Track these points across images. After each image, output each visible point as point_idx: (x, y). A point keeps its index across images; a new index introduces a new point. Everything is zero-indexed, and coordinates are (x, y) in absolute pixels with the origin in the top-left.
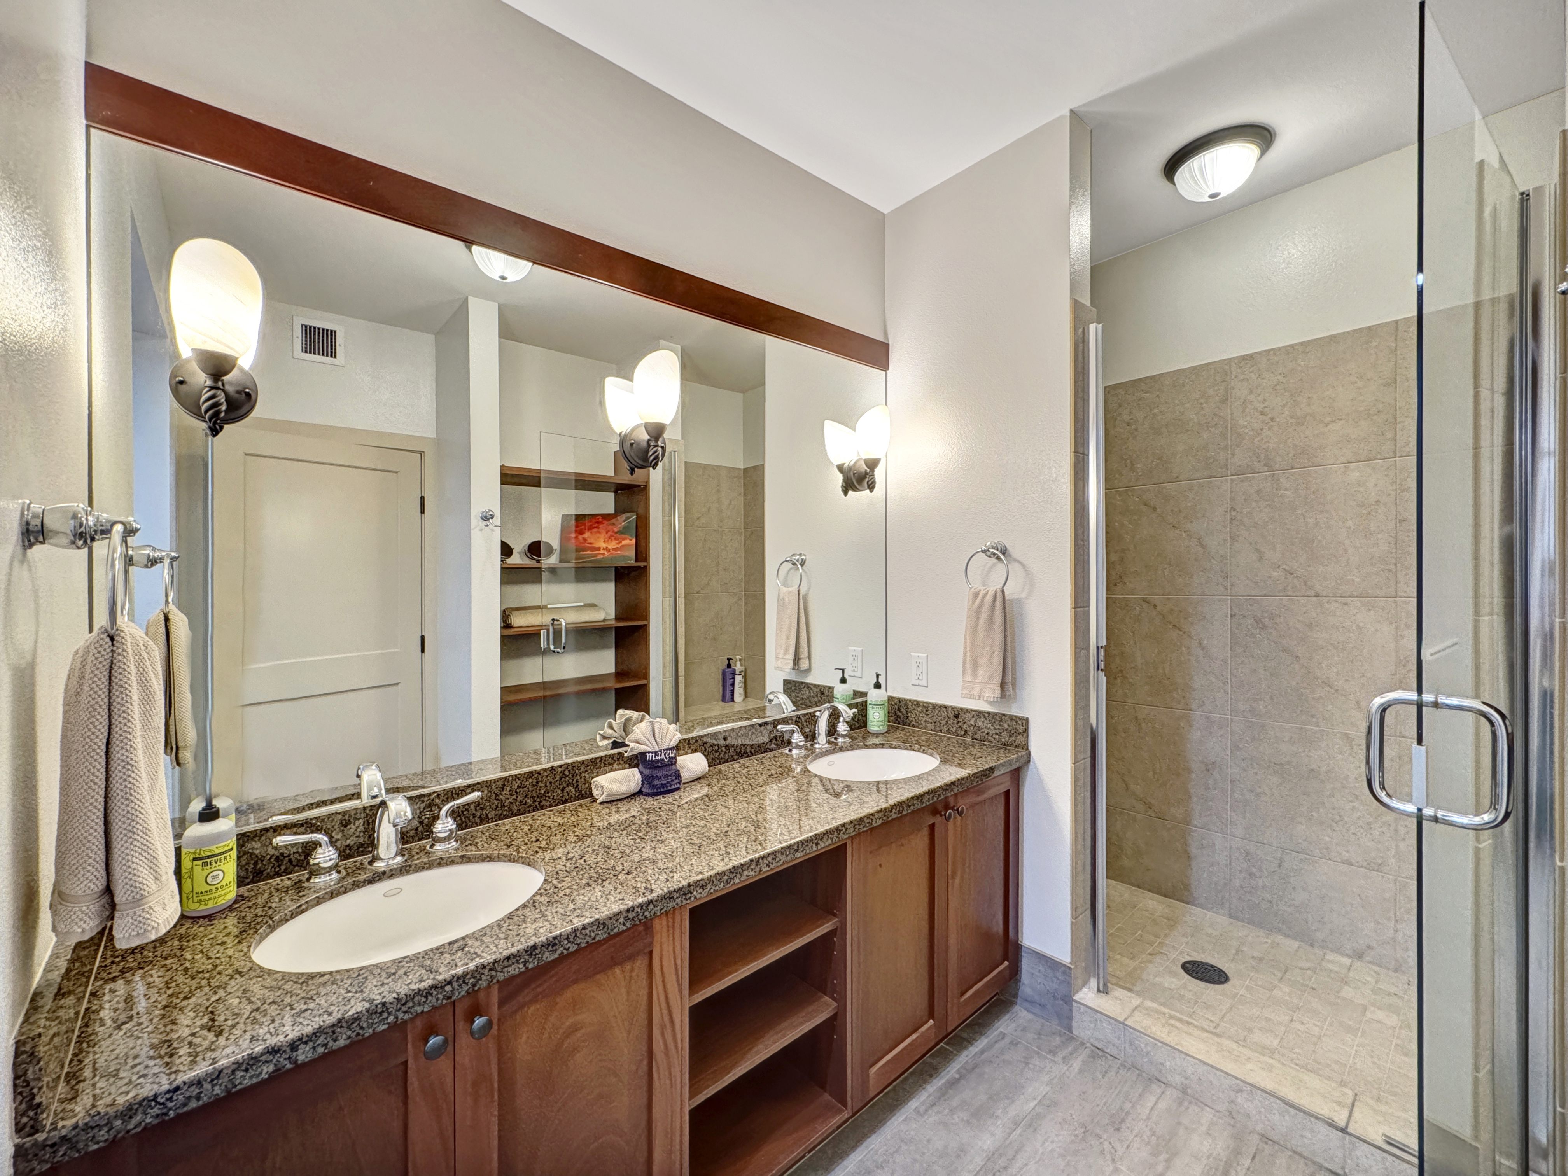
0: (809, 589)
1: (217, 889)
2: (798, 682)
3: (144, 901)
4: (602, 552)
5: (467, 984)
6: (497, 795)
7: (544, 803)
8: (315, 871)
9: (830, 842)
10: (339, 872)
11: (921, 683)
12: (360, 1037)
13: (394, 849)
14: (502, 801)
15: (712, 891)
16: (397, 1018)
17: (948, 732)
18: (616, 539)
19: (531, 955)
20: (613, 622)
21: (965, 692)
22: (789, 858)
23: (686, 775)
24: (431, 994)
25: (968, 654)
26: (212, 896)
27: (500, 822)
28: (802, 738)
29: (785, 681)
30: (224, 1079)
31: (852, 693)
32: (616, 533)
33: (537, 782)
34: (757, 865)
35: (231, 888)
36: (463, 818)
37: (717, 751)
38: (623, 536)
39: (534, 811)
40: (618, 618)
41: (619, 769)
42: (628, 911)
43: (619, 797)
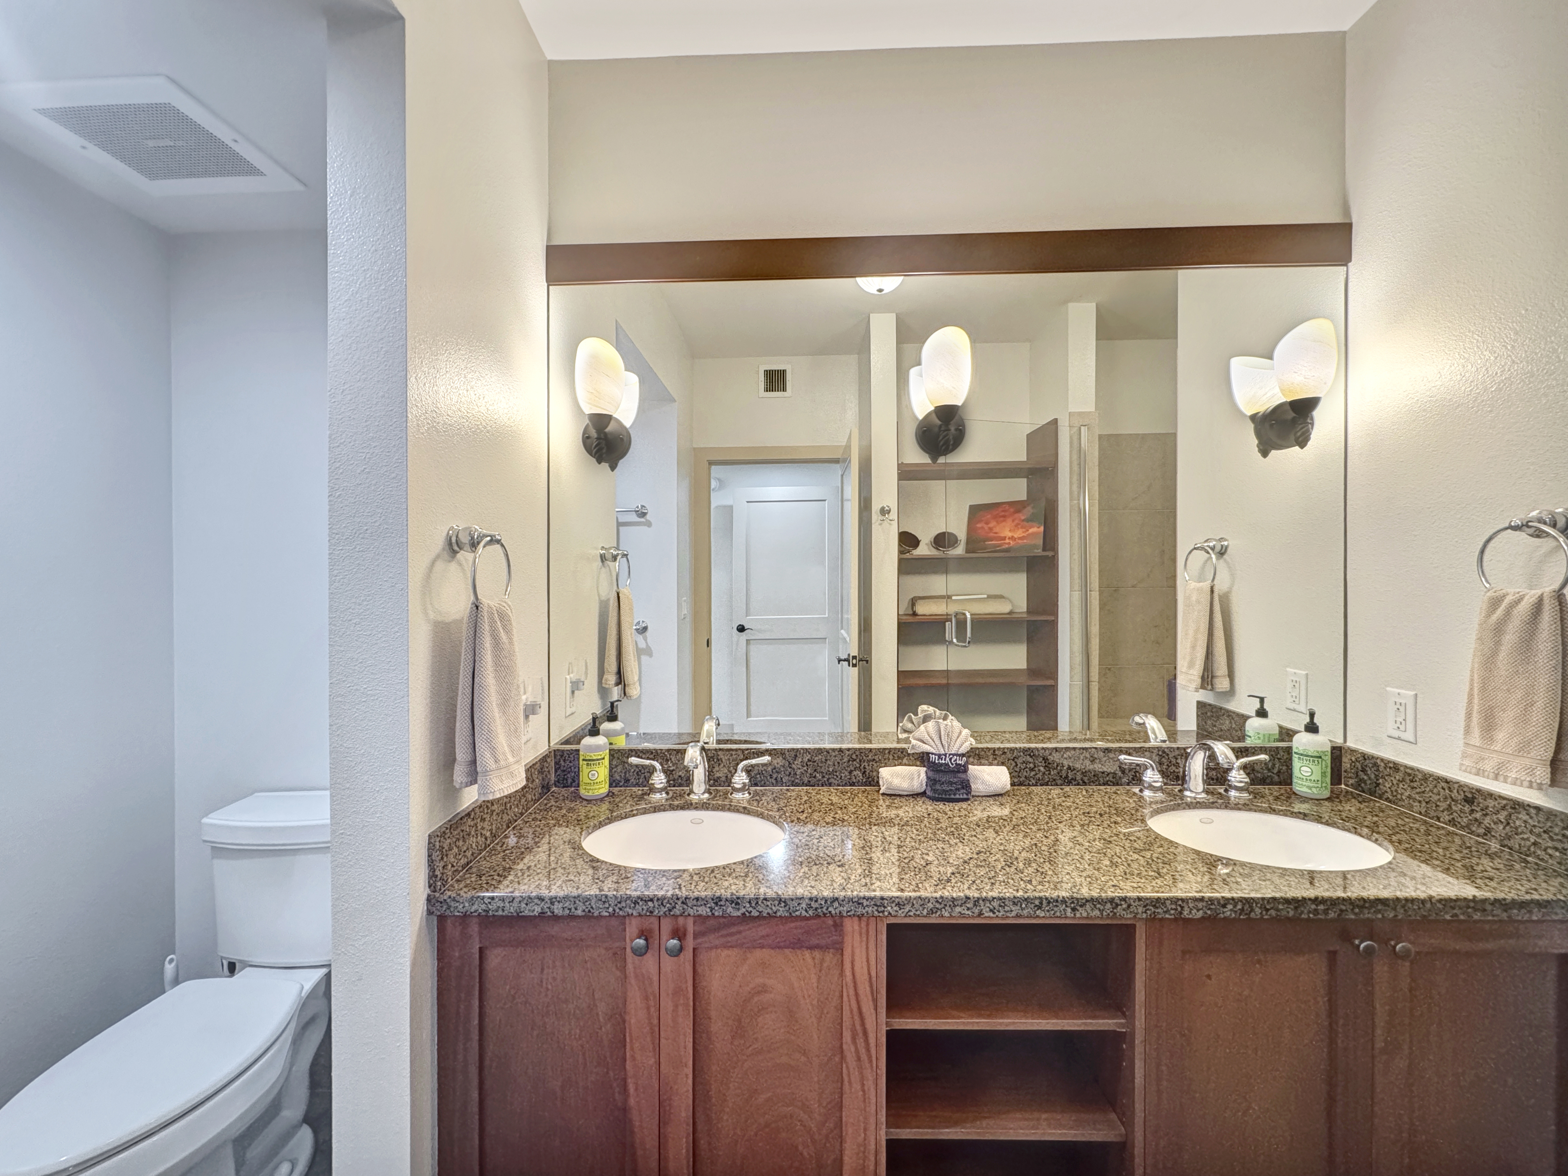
0: (1232, 584)
1: (594, 783)
2: (1215, 707)
3: (488, 774)
4: (1007, 541)
5: (665, 906)
6: (790, 763)
7: (832, 780)
8: (652, 790)
9: (1097, 913)
10: (667, 793)
11: (1404, 736)
12: (591, 914)
13: (703, 788)
14: (794, 769)
15: (911, 914)
16: (614, 910)
17: (1453, 822)
18: (1022, 528)
19: (716, 904)
20: (1025, 616)
21: (1467, 762)
22: (1025, 912)
23: (977, 787)
24: (638, 903)
25: (1476, 701)
26: (592, 787)
27: (792, 788)
28: (1158, 777)
29: (1198, 703)
30: (515, 904)
31: (1276, 731)
32: (1023, 520)
33: (826, 760)
34: (975, 905)
35: (603, 786)
36: (756, 777)
37: (1032, 770)
38: (1030, 523)
39: (822, 786)
40: (1029, 612)
41: (909, 765)
42: (811, 899)
43: (901, 793)
